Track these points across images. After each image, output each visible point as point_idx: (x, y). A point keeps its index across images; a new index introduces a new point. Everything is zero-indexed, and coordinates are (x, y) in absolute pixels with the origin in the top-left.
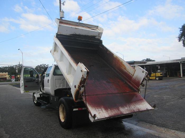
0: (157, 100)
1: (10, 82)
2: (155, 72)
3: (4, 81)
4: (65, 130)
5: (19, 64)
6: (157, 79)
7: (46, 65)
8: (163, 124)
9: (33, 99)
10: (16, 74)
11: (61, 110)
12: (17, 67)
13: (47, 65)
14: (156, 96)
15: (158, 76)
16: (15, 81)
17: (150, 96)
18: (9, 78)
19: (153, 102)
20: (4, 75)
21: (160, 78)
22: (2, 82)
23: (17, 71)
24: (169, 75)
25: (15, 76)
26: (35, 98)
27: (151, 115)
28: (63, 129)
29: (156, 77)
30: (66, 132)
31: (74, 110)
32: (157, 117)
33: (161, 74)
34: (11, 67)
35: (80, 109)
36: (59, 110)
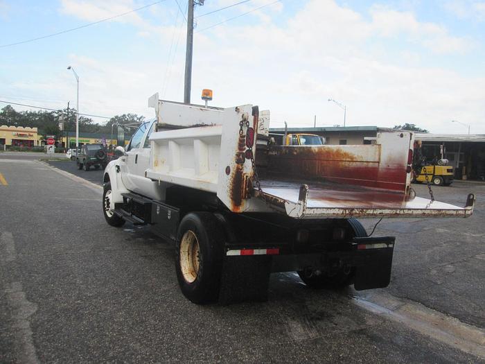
0: (447, 242)
1: (43, 153)
2: (434, 164)
3: (28, 150)
4: (194, 307)
5: (68, 108)
6: (437, 181)
7: (136, 116)
8: (480, 318)
9: (104, 205)
10: (58, 134)
11: (187, 248)
12: (61, 115)
13: (139, 117)
14: (441, 230)
15: (441, 176)
16: (56, 152)
17: (425, 229)
18: (40, 142)
19: (437, 245)
20: (27, 134)
21: (446, 182)
22: (22, 151)
23: (61, 126)
24: (466, 173)
25: (56, 139)
26: (108, 204)
27: (436, 284)
28: (188, 302)
29: (434, 177)
30: (198, 313)
31: (230, 253)
32: (456, 293)
33: (448, 171)
34: (46, 113)
35: (247, 252)
36: (180, 248)
